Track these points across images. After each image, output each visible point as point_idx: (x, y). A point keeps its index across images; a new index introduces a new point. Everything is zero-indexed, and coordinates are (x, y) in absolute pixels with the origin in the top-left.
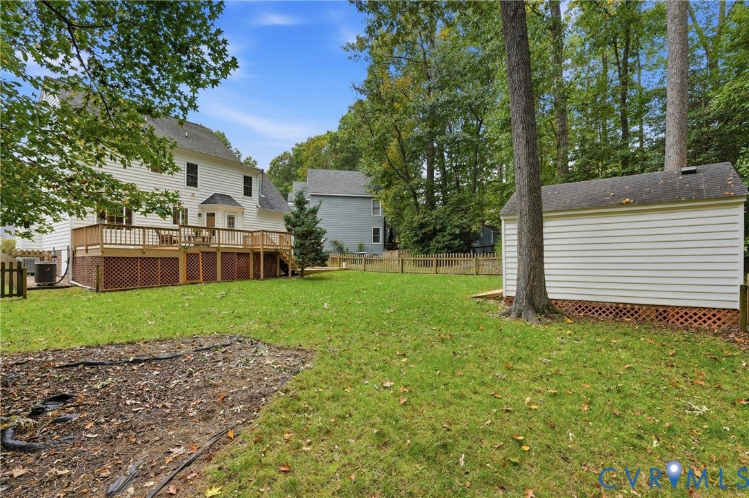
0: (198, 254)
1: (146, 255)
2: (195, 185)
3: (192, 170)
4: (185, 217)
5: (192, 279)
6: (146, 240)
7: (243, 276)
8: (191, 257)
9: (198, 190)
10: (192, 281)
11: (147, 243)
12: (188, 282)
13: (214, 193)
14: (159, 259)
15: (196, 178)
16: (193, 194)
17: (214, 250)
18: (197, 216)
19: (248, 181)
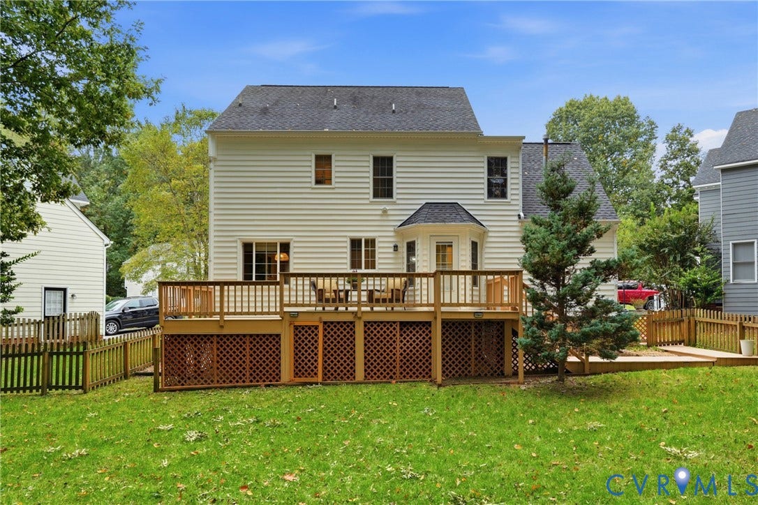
0: (316, 328)
1: (225, 332)
2: (389, 194)
3: (383, 167)
4: (371, 255)
5: (304, 373)
6: (226, 304)
7: (416, 370)
8: (303, 333)
9: (394, 203)
10: (303, 380)
11: (226, 310)
12: (298, 380)
13: (424, 202)
14: (248, 338)
15: (390, 181)
16: (385, 211)
17: (349, 318)
18: (392, 250)
19: (497, 166)
